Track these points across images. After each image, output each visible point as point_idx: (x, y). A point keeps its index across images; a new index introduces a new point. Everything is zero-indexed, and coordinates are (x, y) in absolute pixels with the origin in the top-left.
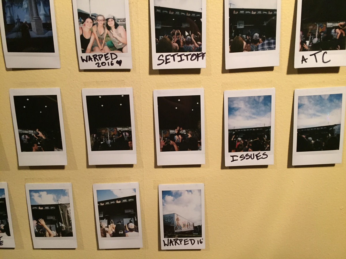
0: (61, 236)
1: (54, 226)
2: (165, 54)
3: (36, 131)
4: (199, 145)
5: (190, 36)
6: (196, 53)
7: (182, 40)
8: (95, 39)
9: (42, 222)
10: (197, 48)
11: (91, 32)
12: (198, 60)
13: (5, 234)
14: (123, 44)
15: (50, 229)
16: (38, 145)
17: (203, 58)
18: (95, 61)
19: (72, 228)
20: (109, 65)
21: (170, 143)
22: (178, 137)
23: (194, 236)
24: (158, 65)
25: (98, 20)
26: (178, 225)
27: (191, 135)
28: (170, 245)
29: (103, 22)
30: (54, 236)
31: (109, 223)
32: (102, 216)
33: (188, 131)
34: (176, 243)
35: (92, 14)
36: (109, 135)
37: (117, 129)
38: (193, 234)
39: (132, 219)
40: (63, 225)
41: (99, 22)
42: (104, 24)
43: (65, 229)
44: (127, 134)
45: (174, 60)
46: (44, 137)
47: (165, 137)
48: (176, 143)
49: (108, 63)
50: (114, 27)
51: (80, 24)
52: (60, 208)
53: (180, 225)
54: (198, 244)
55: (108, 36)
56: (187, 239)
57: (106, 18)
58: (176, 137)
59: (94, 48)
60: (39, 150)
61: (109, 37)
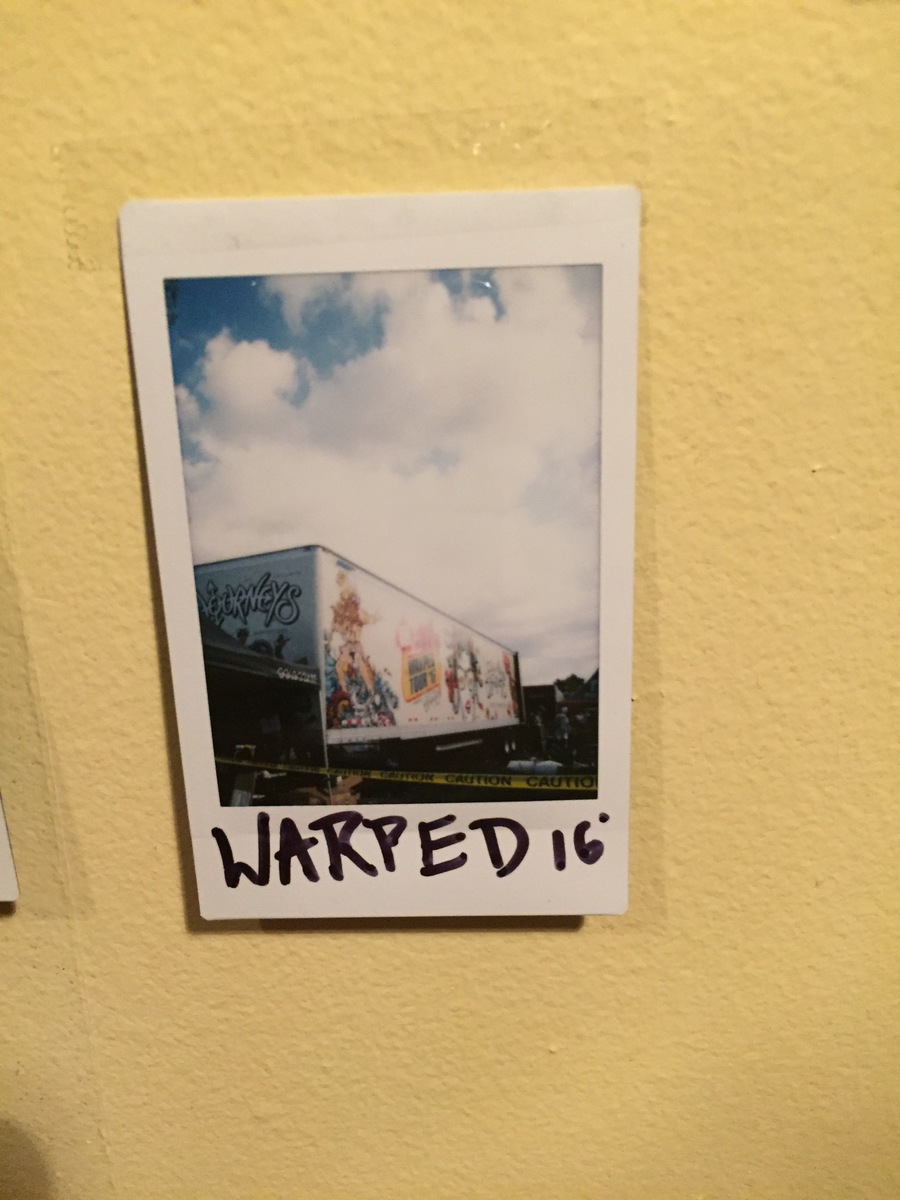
23: (518, 784)
26: (351, 672)
28: (285, 878)
34: (345, 860)
38: (514, 764)
53: (373, 673)
54: (561, 865)
56: (450, 819)
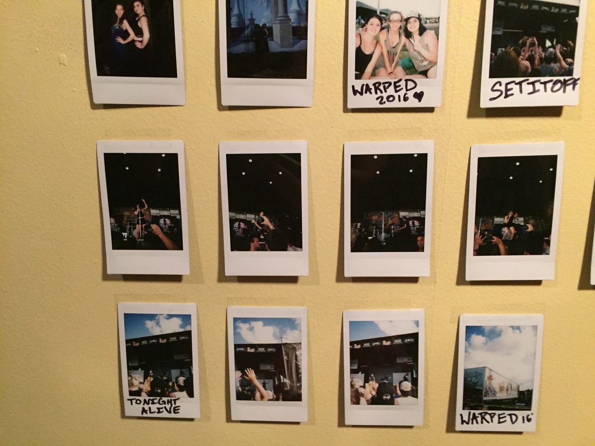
0: (281, 400)
1: (271, 381)
2: (504, 81)
3: (259, 215)
4: (545, 244)
5: (554, 48)
6: (562, 78)
7: (539, 55)
8: (382, 54)
9: (252, 374)
10: (565, 69)
11: (375, 42)
12: (564, 92)
13: (184, 393)
14: (430, 62)
15: (264, 387)
16: (261, 240)
17: (574, 88)
18: (376, 93)
19: (301, 386)
20: (400, 100)
21: (493, 241)
22: (509, 229)
23: (517, 408)
24: (491, 99)
25: (390, 21)
26: (489, 388)
27: (533, 226)
28: (472, 423)
29: (399, 25)
30: (269, 400)
31: (366, 381)
32: (356, 367)
33: (529, 219)
34: (484, 421)
35: (382, 10)
36: (383, 225)
37: (399, 215)
38: (517, 404)
39: (407, 374)
40: (287, 381)
41: (391, 25)
42: (400, 27)
43: (289, 388)
44: (417, 223)
45: (521, 91)
46: (271, 227)
47: (485, 230)
48: (503, 241)
49: (399, 96)
50: (418, 33)
51: (357, 28)
52: (285, 351)
53: (493, 388)
54: (523, 422)
55: (405, 49)
56: (504, 414)
57: (405, 17)
58: (505, 230)
59: (377, 71)
60: (261, 248)
61: (407, 51)
